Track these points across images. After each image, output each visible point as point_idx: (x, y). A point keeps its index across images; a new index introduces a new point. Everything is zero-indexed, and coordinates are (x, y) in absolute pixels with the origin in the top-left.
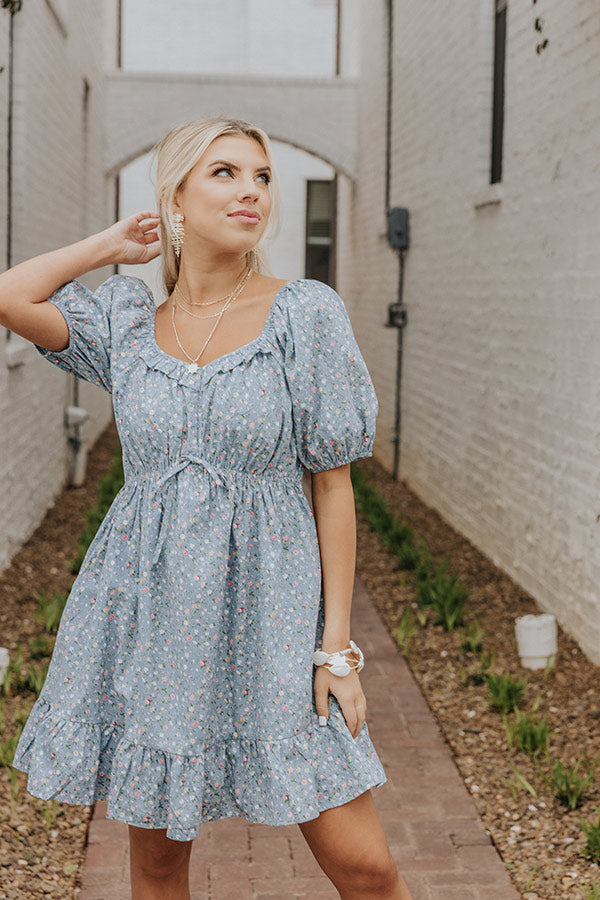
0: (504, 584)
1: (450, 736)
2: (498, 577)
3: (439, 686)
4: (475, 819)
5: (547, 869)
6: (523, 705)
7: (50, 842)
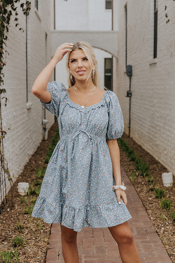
0: (159, 165)
1: (145, 205)
2: (157, 163)
3: (142, 192)
4: (152, 226)
5: (171, 239)
6: (164, 196)
7: (41, 233)
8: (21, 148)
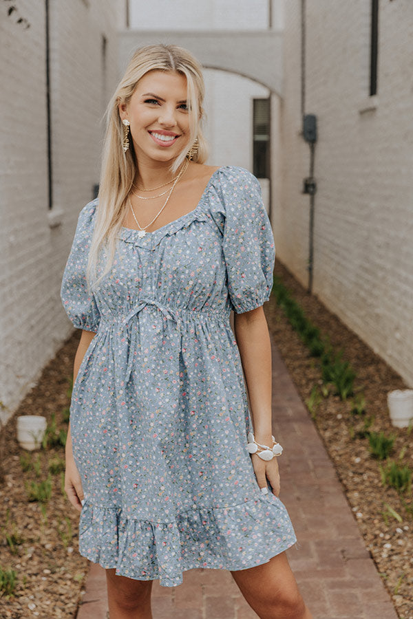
0: (381, 367)
1: (342, 476)
2: (376, 361)
3: (336, 440)
4: (358, 539)
5: (409, 576)
6: (393, 454)
7: (67, 556)
8: (32, 327)
